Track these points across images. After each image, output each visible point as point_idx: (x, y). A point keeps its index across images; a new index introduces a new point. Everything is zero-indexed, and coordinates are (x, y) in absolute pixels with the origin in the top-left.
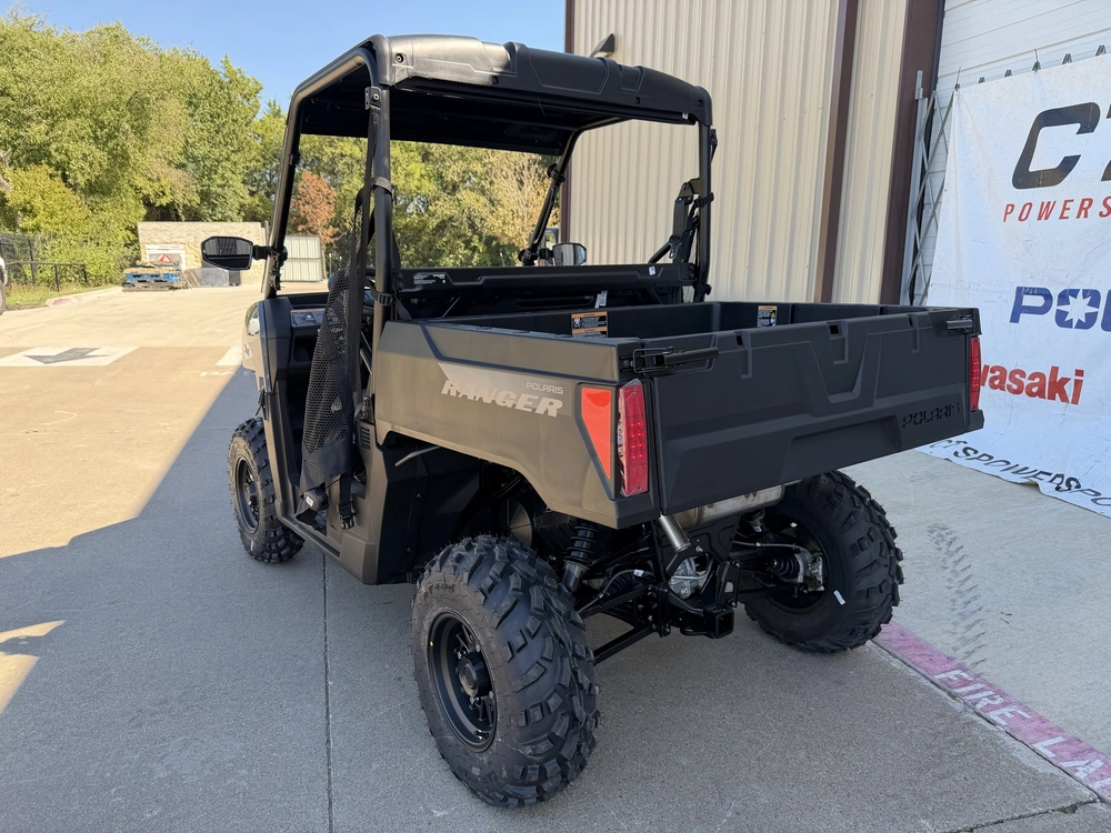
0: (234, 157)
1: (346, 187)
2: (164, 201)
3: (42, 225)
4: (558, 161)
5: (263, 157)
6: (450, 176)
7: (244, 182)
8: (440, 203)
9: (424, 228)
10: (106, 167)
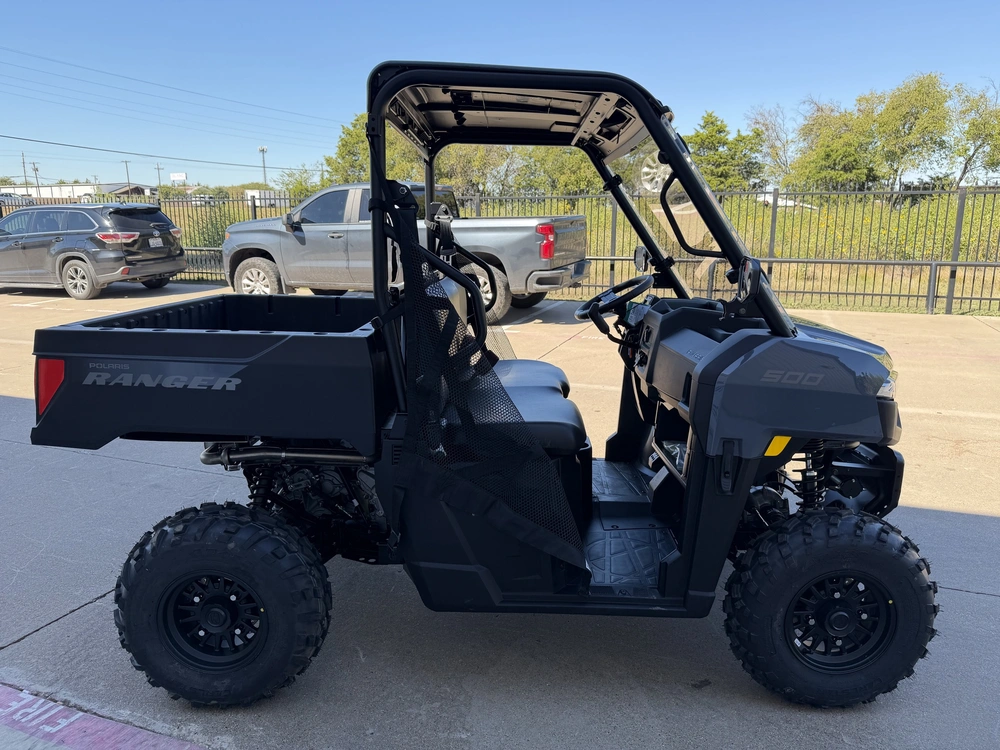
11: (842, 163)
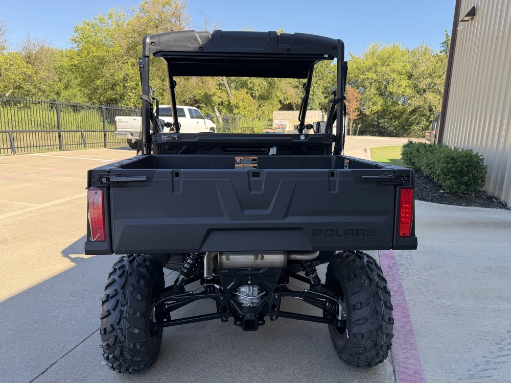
0: (319, 82)
1: (367, 93)
2: (288, 102)
3: (241, 112)
4: (305, 81)
5: (333, 81)
6: (421, 86)
7: (323, 93)
8: (414, 99)
9: (404, 111)
10: (266, 88)
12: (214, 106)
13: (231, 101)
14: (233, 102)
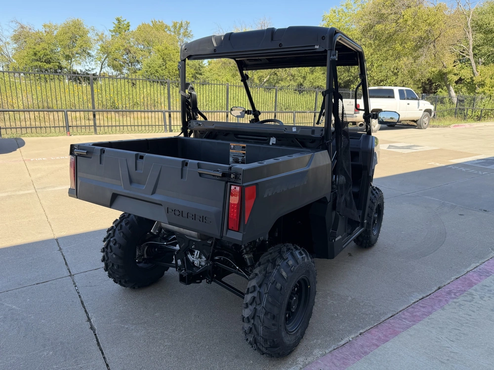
3: (486, 91)
11: (45, 59)
12: (449, 84)
13: (474, 78)
14: (477, 79)
